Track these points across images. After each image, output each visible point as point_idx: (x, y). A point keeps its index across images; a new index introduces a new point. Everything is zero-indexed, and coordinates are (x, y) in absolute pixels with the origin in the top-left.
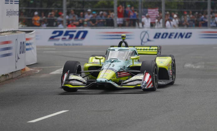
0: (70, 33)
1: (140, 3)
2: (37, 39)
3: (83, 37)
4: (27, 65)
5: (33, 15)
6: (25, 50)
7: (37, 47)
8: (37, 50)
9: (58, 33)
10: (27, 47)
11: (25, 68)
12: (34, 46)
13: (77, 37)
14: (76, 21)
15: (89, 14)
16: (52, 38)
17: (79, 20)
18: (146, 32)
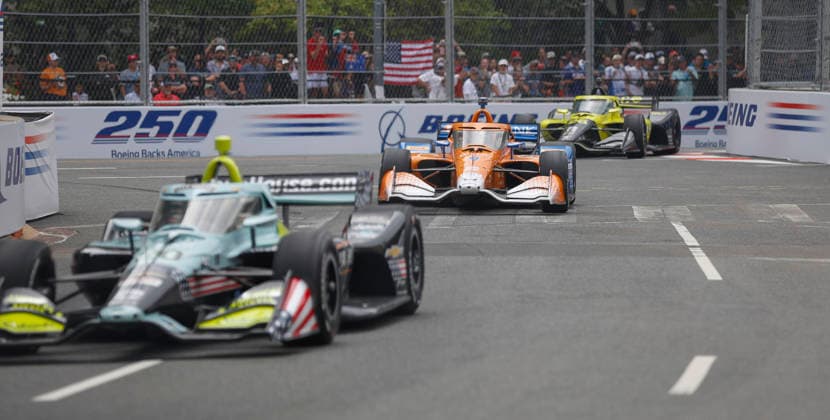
0: (161, 119)
1: (378, 26)
2: (58, 138)
3: (203, 131)
4: (28, 219)
5: (47, 64)
6: (23, 172)
7: (61, 163)
8: (60, 174)
9: (122, 120)
10: (30, 164)
11: (21, 230)
12: (50, 160)
13: (182, 131)
14: (180, 79)
15: (220, 60)
16: (104, 134)
17: (189, 76)
18: (398, 114)
